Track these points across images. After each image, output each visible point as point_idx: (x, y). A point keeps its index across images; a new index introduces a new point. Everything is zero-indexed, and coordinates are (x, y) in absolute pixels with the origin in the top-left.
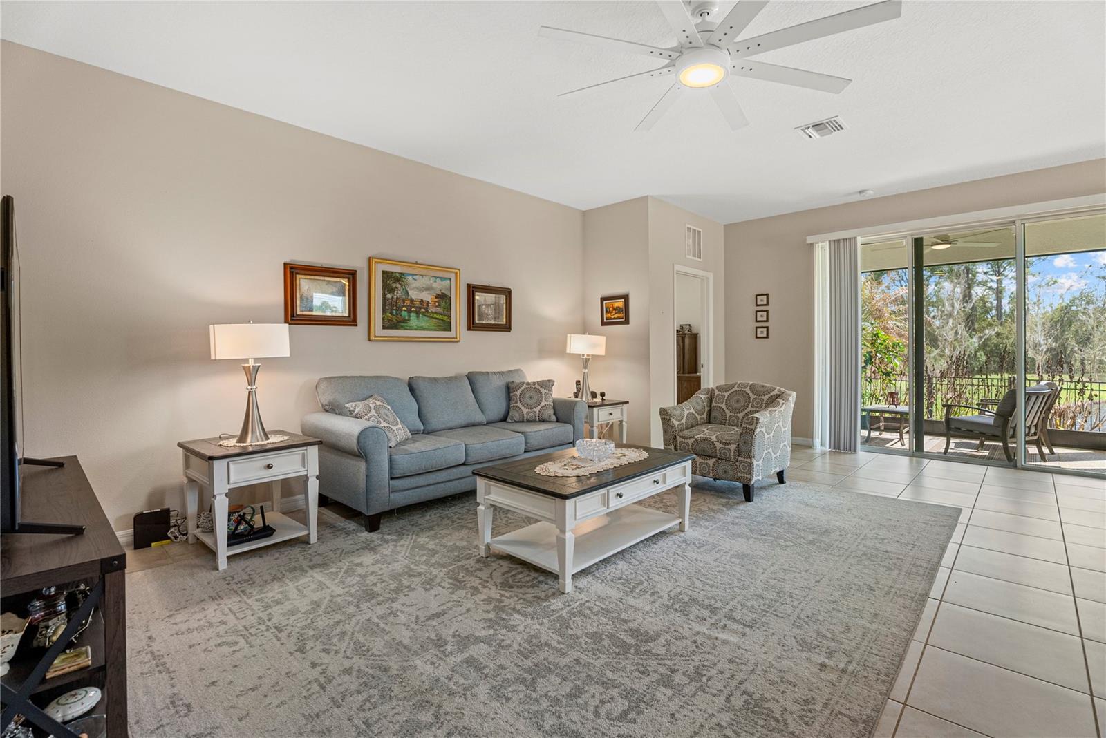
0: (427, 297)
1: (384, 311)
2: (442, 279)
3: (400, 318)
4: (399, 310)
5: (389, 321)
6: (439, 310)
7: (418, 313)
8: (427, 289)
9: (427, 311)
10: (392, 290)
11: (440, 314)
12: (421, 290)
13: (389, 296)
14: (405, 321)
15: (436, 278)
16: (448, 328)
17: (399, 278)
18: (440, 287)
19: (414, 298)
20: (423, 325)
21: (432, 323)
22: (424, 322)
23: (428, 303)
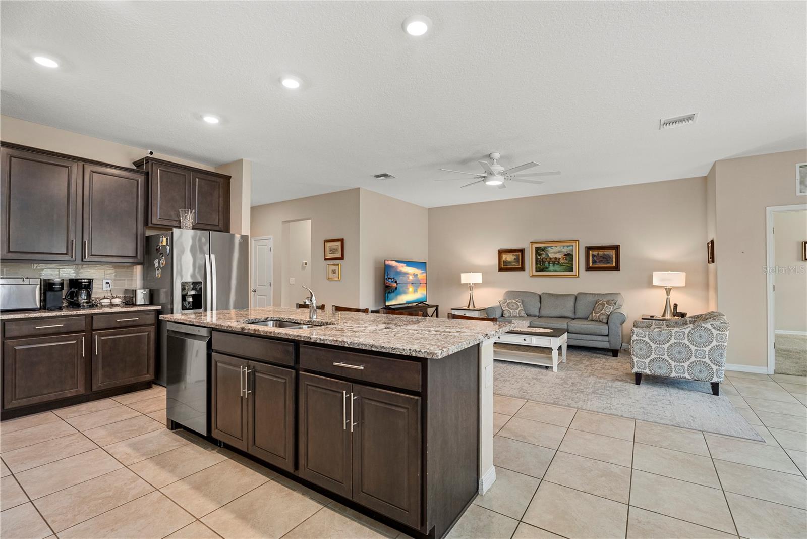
0: (558, 256)
1: (536, 264)
2: (568, 246)
3: (544, 267)
4: (544, 263)
5: (539, 268)
6: (566, 262)
7: (554, 264)
8: (559, 252)
9: (559, 262)
10: (540, 255)
11: (567, 263)
12: (555, 253)
13: (539, 257)
14: (547, 268)
15: (564, 246)
16: (572, 270)
17: (544, 249)
18: (566, 251)
19: (551, 257)
20: (557, 269)
21: (562, 268)
22: (557, 267)
23: (559, 259)
